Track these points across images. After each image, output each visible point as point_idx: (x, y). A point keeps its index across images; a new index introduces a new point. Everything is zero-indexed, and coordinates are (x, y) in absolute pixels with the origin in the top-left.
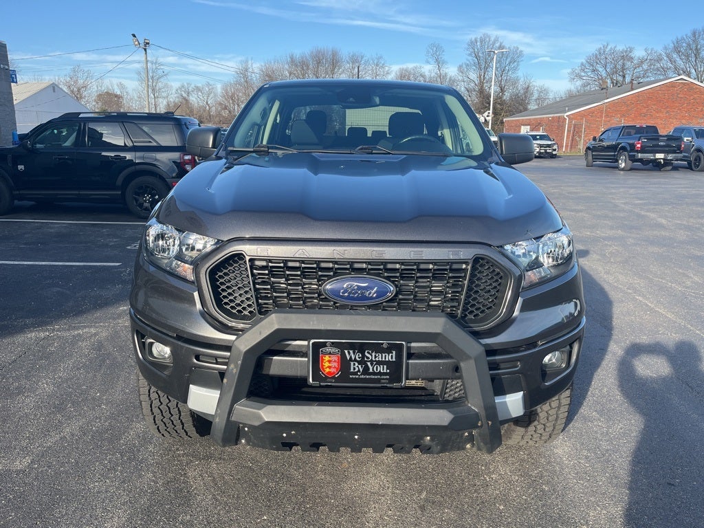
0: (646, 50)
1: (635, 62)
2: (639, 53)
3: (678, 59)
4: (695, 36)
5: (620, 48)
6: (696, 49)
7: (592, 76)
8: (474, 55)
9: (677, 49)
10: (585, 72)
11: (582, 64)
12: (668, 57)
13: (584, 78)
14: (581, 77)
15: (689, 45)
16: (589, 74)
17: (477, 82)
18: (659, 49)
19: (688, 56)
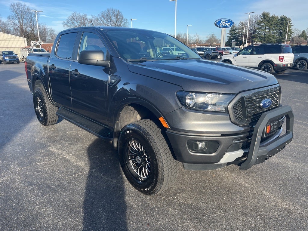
0: (92, 16)
1: (89, 20)
2: (89, 17)
3: (104, 20)
4: (108, 12)
5: (82, 14)
6: (110, 17)
7: (72, 25)
8: (14, 12)
9: (103, 16)
10: (69, 23)
11: (67, 20)
12: (100, 19)
13: (69, 26)
14: (68, 26)
15: (107, 15)
16: (71, 24)
17: (19, 25)
18: (96, 15)
19: (107, 19)
